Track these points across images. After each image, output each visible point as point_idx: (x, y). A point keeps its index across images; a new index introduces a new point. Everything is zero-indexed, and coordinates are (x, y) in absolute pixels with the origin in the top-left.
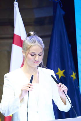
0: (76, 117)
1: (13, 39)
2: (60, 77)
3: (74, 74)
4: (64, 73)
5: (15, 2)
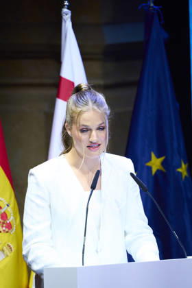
0: (185, 257)
1: (59, 87)
2: (154, 171)
3: (184, 166)
4: (163, 163)
5: (65, 10)
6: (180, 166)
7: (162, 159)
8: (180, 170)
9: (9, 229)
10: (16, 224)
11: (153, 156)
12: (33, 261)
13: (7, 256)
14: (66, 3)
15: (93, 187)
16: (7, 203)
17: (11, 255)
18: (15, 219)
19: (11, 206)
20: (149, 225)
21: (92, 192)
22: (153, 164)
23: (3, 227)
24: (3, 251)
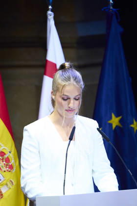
1: (45, 67)
2: (114, 126)
3: (135, 122)
4: (120, 121)
5: (49, 12)
6: (132, 123)
7: (119, 118)
8: (132, 126)
9: (11, 169)
10: (16, 165)
11: (113, 116)
12: (28, 191)
13: (10, 188)
14: (50, 7)
15: (71, 139)
16: (9, 151)
17: (13, 187)
18: (15, 162)
19: (12, 153)
20: (111, 166)
21: (70, 142)
22: (114, 122)
23: (6, 167)
24: (7, 185)
